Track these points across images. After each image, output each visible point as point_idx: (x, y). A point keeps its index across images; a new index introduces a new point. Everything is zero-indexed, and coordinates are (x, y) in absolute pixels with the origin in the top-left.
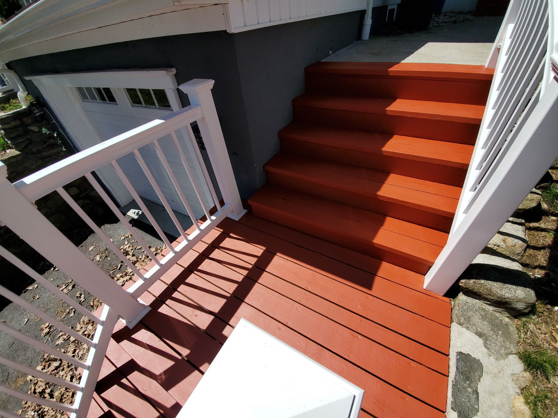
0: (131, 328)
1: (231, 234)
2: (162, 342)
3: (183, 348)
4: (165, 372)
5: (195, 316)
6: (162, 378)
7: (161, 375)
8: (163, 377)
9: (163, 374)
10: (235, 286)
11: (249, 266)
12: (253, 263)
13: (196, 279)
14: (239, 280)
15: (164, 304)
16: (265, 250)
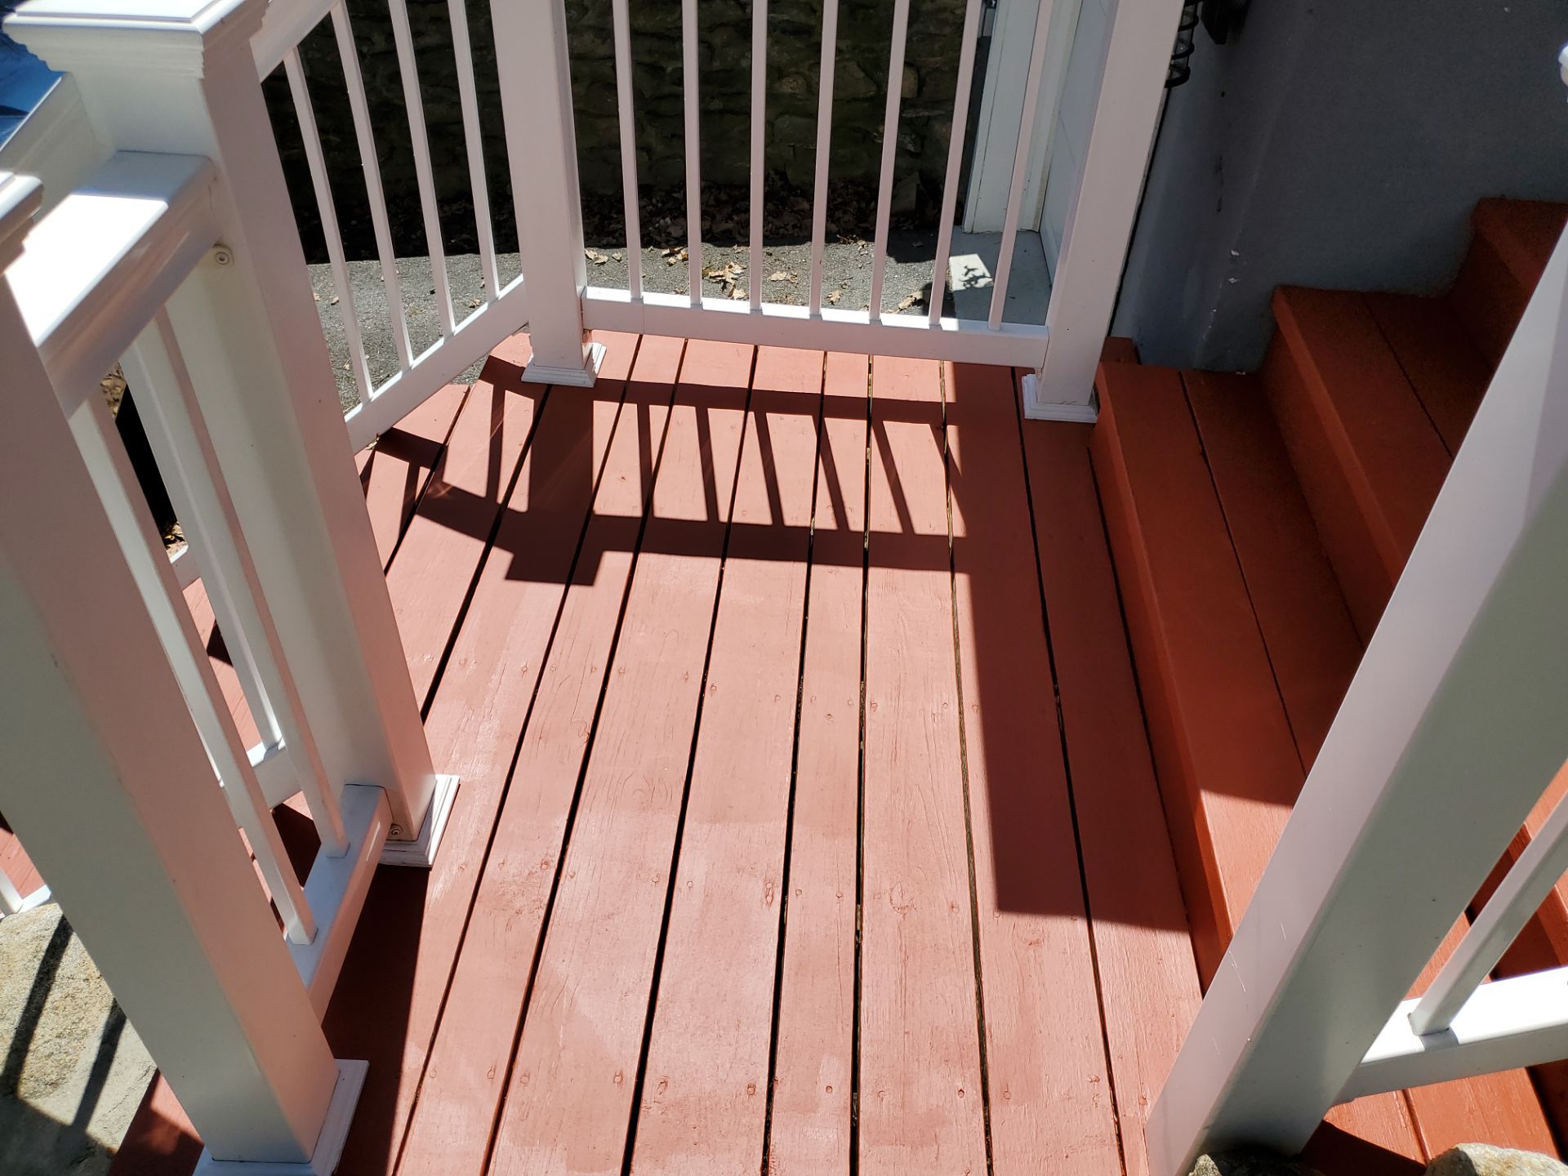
0: (525, 377)
1: (952, 430)
2: (520, 449)
3: (526, 493)
4: (455, 491)
5: (621, 477)
7: (447, 485)
8: (442, 491)
11: (856, 523)
12: (874, 526)
13: (732, 427)
14: (790, 520)
15: (618, 404)
16: (955, 539)
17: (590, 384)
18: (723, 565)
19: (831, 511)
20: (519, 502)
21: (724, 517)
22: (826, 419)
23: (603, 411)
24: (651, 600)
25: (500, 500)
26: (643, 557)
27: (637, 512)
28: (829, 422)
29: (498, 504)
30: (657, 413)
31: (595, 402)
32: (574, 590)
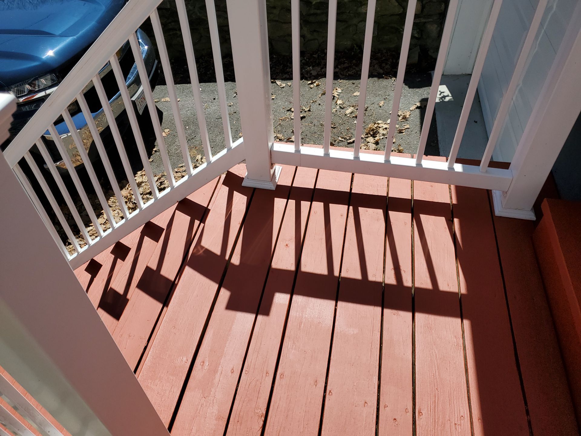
0: (244, 184)
1: (456, 221)
2: (239, 226)
3: (240, 254)
4: (207, 251)
5: (285, 244)
6: (199, 251)
7: (203, 247)
8: (201, 252)
9: (204, 250)
10: (358, 276)
11: (407, 282)
12: (417, 285)
13: (341, 215)
14: (371, 278)
15: (286, 200)
16: (461, 295)
17: (273, 188)
18: (336, 305)
19: (393, 272)
20: (236, 260)
21: (336, 273)
22: (390, 212)
23: (279, 203)
24: (298, 327)
25: (227, 257)
26: (295, 297)
27: (293, 268)
28: (391, 213)
29: (226, 260)
30: (305, 205)
31: (276, 199)
32: (260, 317)
